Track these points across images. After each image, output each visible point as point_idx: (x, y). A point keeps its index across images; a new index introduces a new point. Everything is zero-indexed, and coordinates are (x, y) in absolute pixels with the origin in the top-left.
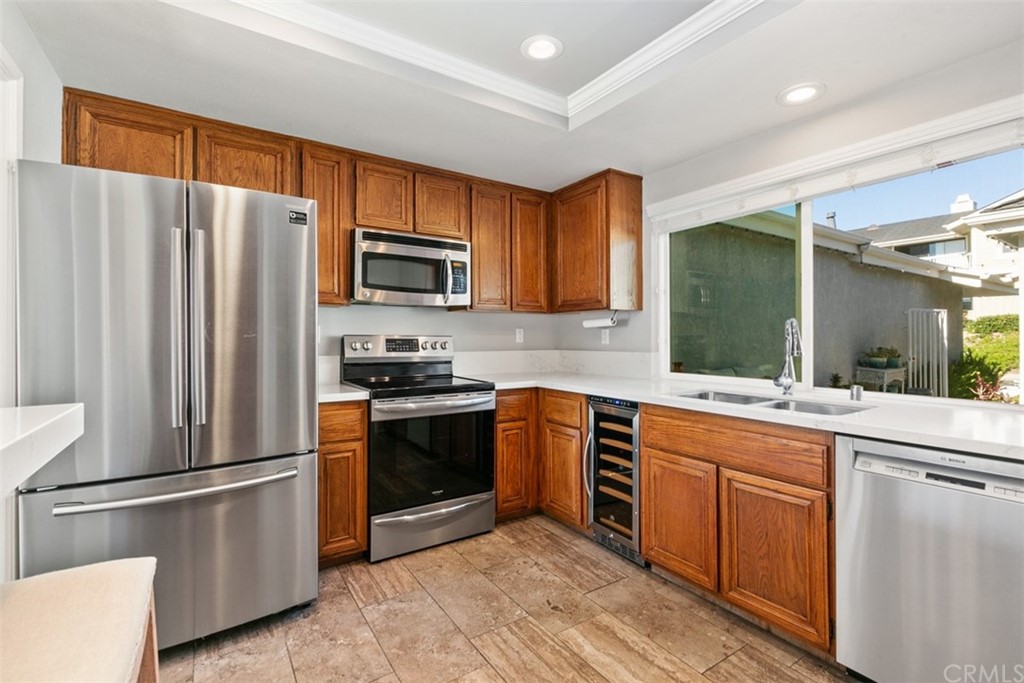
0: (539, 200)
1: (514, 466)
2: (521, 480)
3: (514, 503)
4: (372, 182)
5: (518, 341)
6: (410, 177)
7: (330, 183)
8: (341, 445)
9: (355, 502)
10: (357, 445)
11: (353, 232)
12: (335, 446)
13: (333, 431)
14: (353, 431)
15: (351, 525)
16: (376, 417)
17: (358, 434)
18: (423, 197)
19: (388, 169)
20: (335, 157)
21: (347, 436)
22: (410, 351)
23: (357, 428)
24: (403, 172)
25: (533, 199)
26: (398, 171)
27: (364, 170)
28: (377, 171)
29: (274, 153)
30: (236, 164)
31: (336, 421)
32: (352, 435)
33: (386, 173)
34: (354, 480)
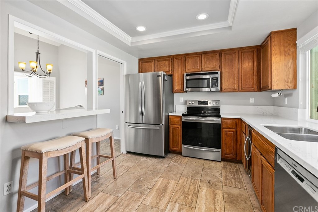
0: (253, 50)
1: (230, 144)
2: (233, 149)
3: (230, 156)
4: (190, 60)
5: (251, 102)
6: (201, 56)
7: (180, 63)
8: (176, 125)
9: (179, 140)
10: (179, 126)
11: (184, 74)
12: (174, 125)
13: (174, 122)
14: (178, 123)
15: (178, 145)
16: (183, 120)
17: (179, 124)
18: (204, 61)
19: (194, 56)
20: (181, 57)
21: (177, 124)
22: (205, 104)
23: (179, 122)
24: (199, 55)
25: (250, 50)
26: (197, 55)
27: (188, 58)
28: (192, 57)
29: (168, 60)
30: (161, 65)
31: (174, 120)
32: (178, 124)
33: (194, 57)
34: (178, 135)
